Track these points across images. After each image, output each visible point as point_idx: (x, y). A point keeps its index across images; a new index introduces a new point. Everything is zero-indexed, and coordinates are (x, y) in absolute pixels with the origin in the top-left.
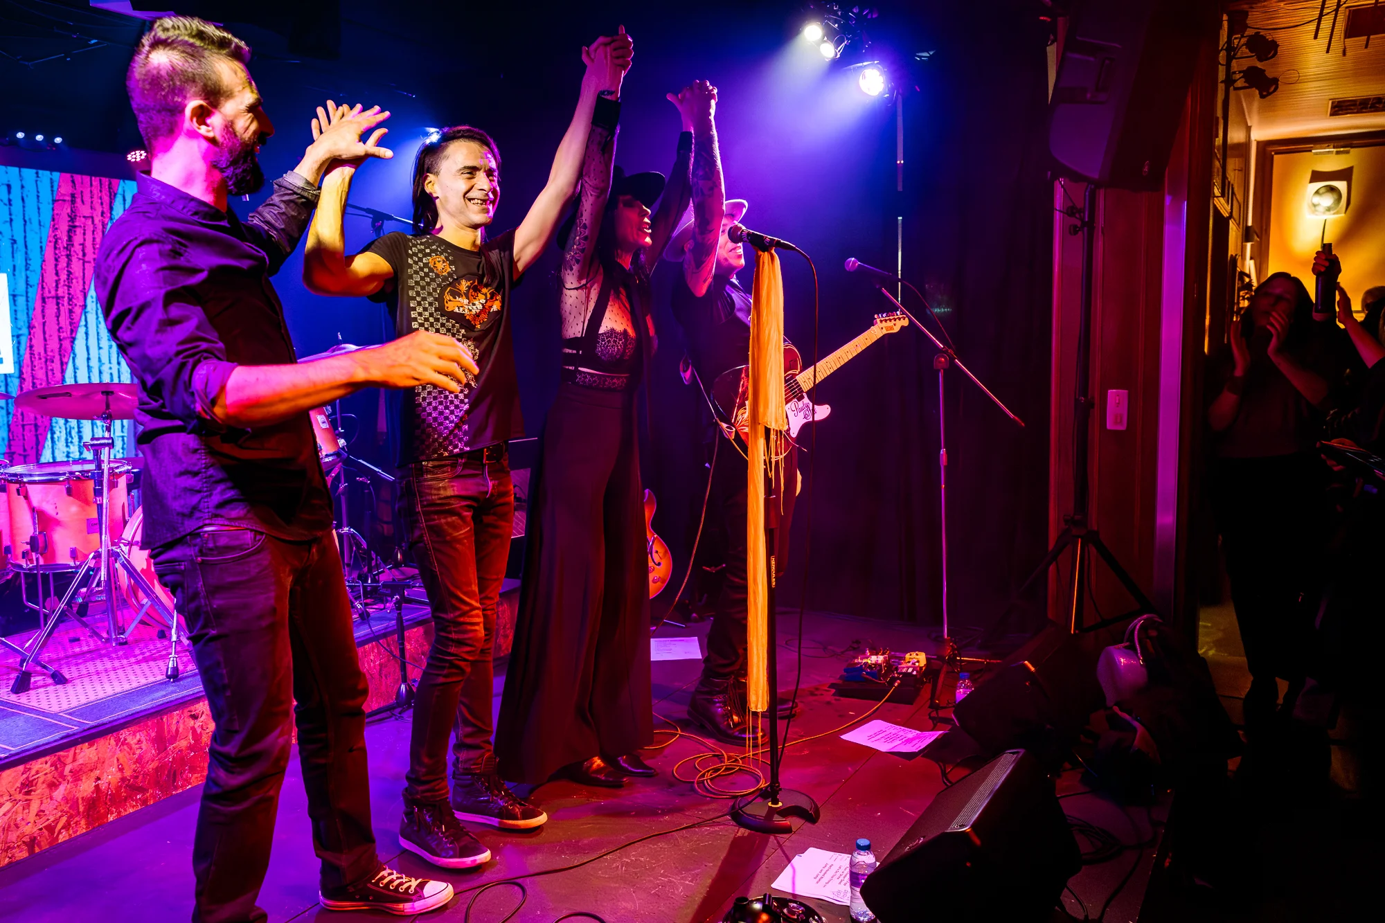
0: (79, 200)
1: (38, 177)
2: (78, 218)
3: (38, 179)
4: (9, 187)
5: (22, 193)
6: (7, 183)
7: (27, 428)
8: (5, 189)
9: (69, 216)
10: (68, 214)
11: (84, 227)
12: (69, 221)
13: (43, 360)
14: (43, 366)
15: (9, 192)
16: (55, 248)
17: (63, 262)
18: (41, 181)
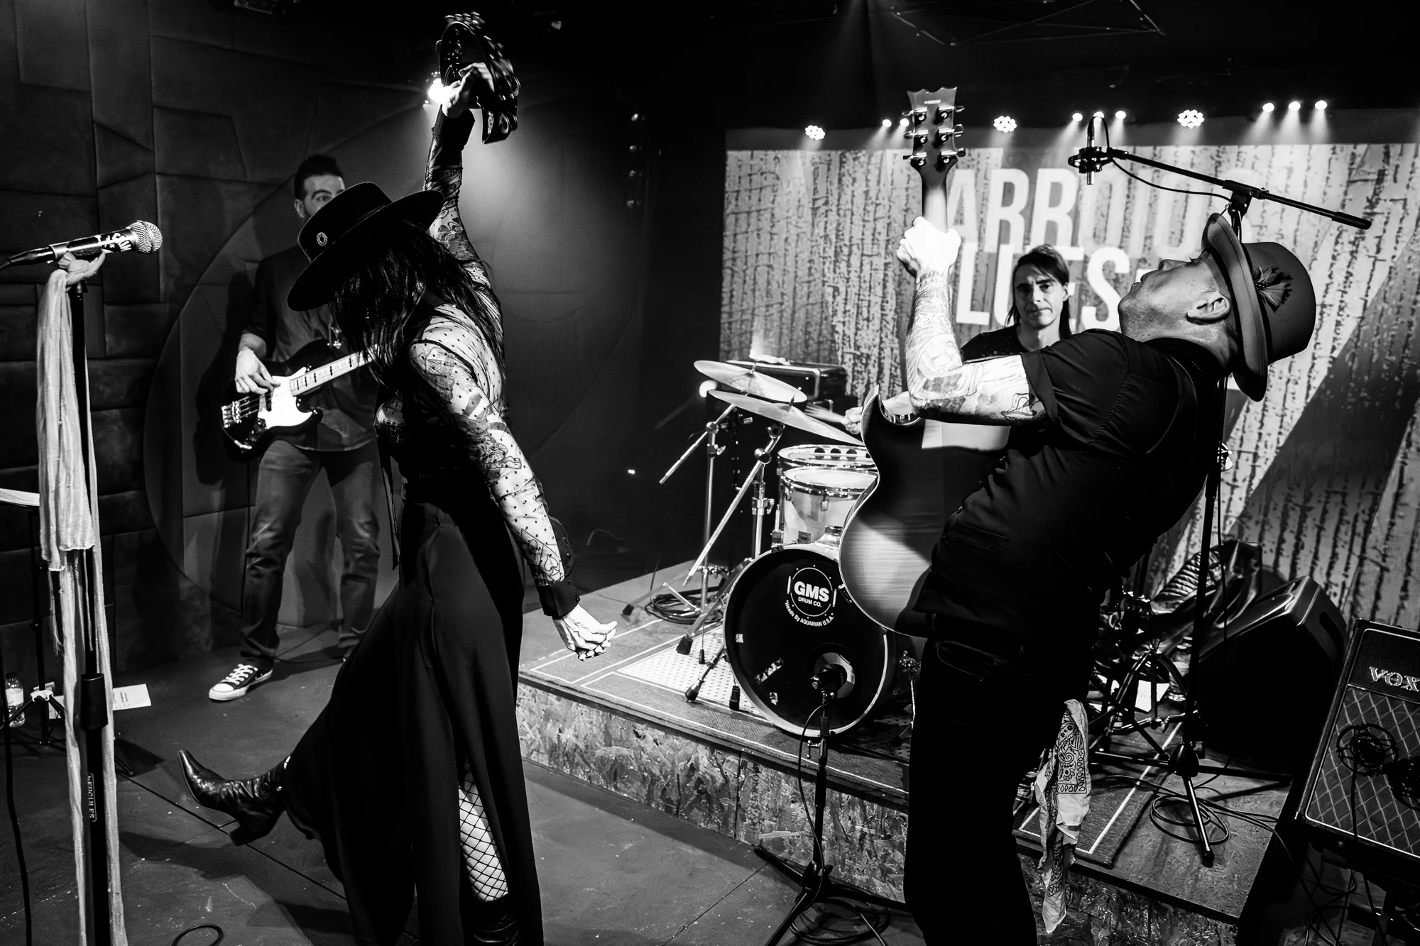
0: (1389, 178)
1: (1334, 153)
2: (1381, 202)
3: (1334, 156)
4: (1290, 170)
5: (1306, 177)
6: (1290, 165)
7: (1244, 456)
8: (1285, 172)
9: (1369, 200)
10: (1367, 198)
11: (1389, 213)
12: (1366, 208)
13: (1285, 380)
14: (1283, 387)
15: (1289, 177)
16: (1337, 243)
17: (1344, 259)
18: (1337, 159)
